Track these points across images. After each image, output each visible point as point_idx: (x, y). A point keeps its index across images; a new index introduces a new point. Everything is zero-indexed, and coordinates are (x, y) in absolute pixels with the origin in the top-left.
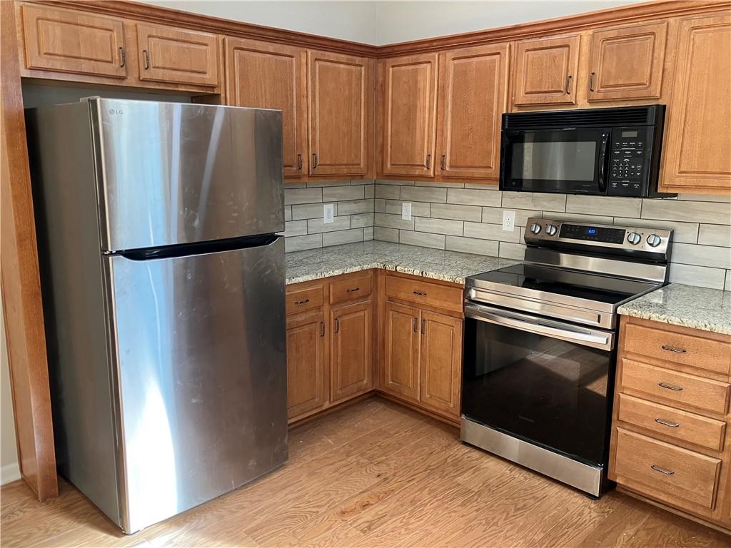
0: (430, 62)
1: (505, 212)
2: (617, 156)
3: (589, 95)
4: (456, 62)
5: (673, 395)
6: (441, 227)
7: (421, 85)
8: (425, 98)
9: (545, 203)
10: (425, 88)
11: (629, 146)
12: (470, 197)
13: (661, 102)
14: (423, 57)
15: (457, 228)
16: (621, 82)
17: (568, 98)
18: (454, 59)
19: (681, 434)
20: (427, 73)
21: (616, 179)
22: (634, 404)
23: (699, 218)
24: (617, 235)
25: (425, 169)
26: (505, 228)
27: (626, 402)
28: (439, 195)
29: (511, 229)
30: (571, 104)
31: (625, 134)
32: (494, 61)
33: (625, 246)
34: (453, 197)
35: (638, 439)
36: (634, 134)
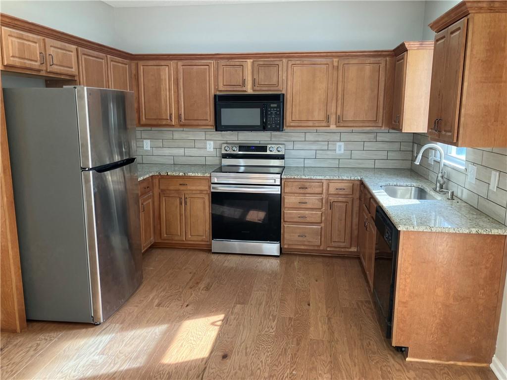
0: (168, 66)
1: (208, 142)
2: (269, 115)
3: (253, 88)
4: (184, 67)
5: (303, 206)
6: (171, 152)
7: (163, 77)
8: (166, 84)
9: (228, 137)
10: (165, 80)
11: (274, 110)
12: (187, 135)
13: (283, 92)
14: (163, 63)
15: (181, 152)
16: (266, 83)
17: (244, 89)
18: (183, 66)
19: (308, 220)
20: (166, 72)
21: (269, 124)
22: (290, 213)
23: (293, 139)
24: (264, 149)
25: (169, 121)
26: (208, 149)
27: (287, 213)
28: (168, 135)
29: (212, 150)
30: (245, 91)
31: (272, 105)
32: (206, 69)
33: (268, 153)
34: (177, 135)
35: (293, 227)
36: (276, 105)
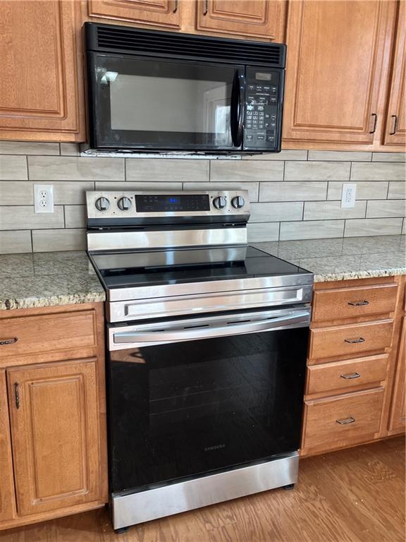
1: (37, 186)
3: (198, 20)
11: (264, 91)
23: (259, 177)
24: (200, 201)
27: (316, 371)
36: (268, 77)
